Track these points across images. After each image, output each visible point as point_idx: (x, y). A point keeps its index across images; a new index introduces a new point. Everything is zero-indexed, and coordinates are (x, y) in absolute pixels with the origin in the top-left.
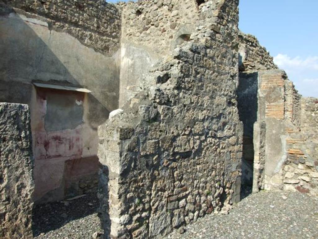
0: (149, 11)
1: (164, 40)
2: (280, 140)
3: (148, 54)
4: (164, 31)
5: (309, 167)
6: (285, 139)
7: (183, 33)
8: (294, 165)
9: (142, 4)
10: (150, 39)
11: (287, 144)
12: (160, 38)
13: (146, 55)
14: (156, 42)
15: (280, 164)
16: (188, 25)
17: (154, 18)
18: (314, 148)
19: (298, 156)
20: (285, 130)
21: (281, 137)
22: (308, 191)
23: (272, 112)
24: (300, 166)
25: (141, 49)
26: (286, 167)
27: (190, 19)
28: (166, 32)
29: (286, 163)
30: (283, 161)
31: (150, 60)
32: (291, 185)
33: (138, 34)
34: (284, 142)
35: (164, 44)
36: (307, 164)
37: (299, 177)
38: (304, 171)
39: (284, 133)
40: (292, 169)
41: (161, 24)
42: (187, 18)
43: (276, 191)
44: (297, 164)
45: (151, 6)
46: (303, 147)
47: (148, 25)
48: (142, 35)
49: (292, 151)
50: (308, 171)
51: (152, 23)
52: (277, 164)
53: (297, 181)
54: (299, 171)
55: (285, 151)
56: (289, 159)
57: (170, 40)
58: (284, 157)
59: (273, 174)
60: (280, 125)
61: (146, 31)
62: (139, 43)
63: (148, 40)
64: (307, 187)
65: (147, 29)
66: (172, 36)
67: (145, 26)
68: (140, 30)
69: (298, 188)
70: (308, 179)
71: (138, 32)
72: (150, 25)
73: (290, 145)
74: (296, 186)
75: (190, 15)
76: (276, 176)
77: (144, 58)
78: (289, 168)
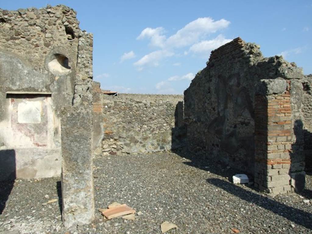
0: (19, 25)
1: (37, 53)
2: (100, 126)
3: (20, 61)
4: (37, 46)
5: (115, 140)
6: (103, 125)
7: (57, 53)
8: (108, 140)
9: (9, 15)
10: (21, 49)
11: (104, 128)
12: (32, 51)
13: (17, 62)
14: (29, 53)
15: (100, 141)
16: (61, 48)
17: (25, 33)
18: (118, 129)
19: (110, 134)
20: (102, 120)
21: (100, 124)
22: (115, 153)
23: (94, 109)
24: (112, 140)
25: (10, 55)
26: (104, 142)
27: (63, 44)
28: (40, 48)
29: (103, 140)
30: (102, 138)
31: (23, 67)
32: (106, 152)
33: (4, 40)
34: (102, 127)
35: (37, 57)
36: (115, 138)
37: (111, 147)
38: (114, 142)
39: (102, 122)
40: (107, 142)
41: (33, 40)
42: (61, 43)
43: (98, 158)
44: (110, 139)
45: (21, 21)
46: (113, 128)
47: (18, 36)
48: (10, 42)
49: (107, 132)
50: (115, 142)
51: (21, 36)
52: (98, 141)
53: (110, 149)
54: (111, 143)
55: (103, 132)
56: (105, 137)
57: (44, 55)
58: (102, 136)
59: (96, 147)
60: (100, 117)
61: (15, 41)
62: (6, 49)
63: (19, 49)
64: (115, 151)
65: (15, 39)
66: (46, 52)
67: (13, 36)
68: (6, 37)
70: (115, 147)
71: (4, 38)
72: (19, 37)
73: (106, 128)
74: (109, 152)
75: (63, 41)
76: (98, 149)
77: (14, 64)
78: (105, 142)
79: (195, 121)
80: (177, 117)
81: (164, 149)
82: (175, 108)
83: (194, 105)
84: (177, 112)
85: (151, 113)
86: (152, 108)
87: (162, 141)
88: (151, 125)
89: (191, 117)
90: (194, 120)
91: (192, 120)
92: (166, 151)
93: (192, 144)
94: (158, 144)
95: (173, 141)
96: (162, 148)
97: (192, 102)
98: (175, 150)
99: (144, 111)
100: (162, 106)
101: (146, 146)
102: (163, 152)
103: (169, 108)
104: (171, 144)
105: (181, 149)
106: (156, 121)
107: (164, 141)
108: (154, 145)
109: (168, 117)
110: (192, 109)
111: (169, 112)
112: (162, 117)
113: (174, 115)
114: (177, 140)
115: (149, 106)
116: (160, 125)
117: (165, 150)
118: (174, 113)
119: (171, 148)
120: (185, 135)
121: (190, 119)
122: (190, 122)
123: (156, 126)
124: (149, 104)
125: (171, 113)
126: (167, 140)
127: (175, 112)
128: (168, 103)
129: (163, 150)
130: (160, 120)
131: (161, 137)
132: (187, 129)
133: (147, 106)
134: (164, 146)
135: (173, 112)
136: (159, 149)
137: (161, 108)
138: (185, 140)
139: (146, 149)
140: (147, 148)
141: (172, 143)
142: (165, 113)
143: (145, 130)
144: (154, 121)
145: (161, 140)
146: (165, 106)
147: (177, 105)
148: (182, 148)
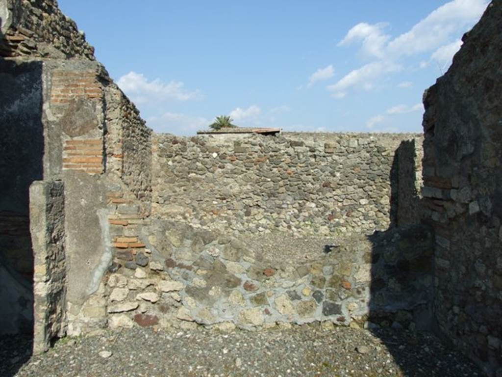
2: (96, 220)
5: (156, 272)
6: (106, 217)
8: (127, 271)
11: (111, 228)
15: (98, 273)
18: (163, 232)
19: (135, 251)
20: (106, 198)
21: (97, 214)
22: (155, 321)
23: (76, 158)
24: (140, 272)
26: (112, 278)
29: (110, 270)
30: (104, 265)
32: (123, 316)
34: (105, 225)
36: (153, 265)
37: (140, 296)
38: (147, 282)
39: (104, 205)
40: (123, 280)
43: (93, 334)
44: (134, 269)
46: (144, 231)
49: (123, 241)
50: (155, 280)
52: (92, 274)
53: (135, 305)
54: (137, 283)
55: (108, 243)
56: (116, 261)
58: (106, 258)
59: (85, 298)
60: (96, 186)
64: (153, 313)
69: (137, 319)
70: (153, 297)
73: (118, 229)
74: (134, 314)
76: (91, 301)
78: (117, 280)
79: (480, 214)
80: (398, 182)
81: (338, 316)
82: (392, 159)
83: (478, 140)
84: (398, 169)
85: (327, 173)
86: (329, 159)
87: (332, 284)
88: (325, 203)
89: (453, 195)
90: (474, 208)
91: (460, 210)
92: (348, 321)
93: (456, 309)
94: (317, 296)
95: (376, 285)
96: (332, 309)
97: (463, 130)
98: (385, 318)
99: (310, 167)
100: (356, 154)
101: (270, 300)
102: (335, 325)
103: (375, 159)
104: (366, 295)
105: (409, 315)
106: (338, 191)
107: (339, 283)
108: (299, 298)
109: (372, 183)
110: (464, 158)
111: (376, 168)
112: (356, 181)
113: (387, 177)
114: (392, 283)
115: (323, 153)
116: (349, 202)
117: (342, 320)
118: (388, 172)
119: (366, 311)
120: (425, 263)
121: (451, 200)
122: (451, 214)
123: (340, 204)
124: (322, 149)
125: (379, 172)
126: (350, 279)
127: (393, 168)
128: (372, 145)
129: (333, 318)
130: (351, 189)
131: (327, 268)
132: (433, 239)
133: (316, 153)
134: (338, 303)
135: (387, 169)
136: (318, 314)
137: (354, 159)
138: (427, 281)
139: (267, 312)
140: (270, 309)
141: (373, 290)
142: (364, 172)
143: (310, 216)
144: (334, 193)
145: (328, 278)
146: (364, 154)
147: (397, 152)
148: (412, 311)
